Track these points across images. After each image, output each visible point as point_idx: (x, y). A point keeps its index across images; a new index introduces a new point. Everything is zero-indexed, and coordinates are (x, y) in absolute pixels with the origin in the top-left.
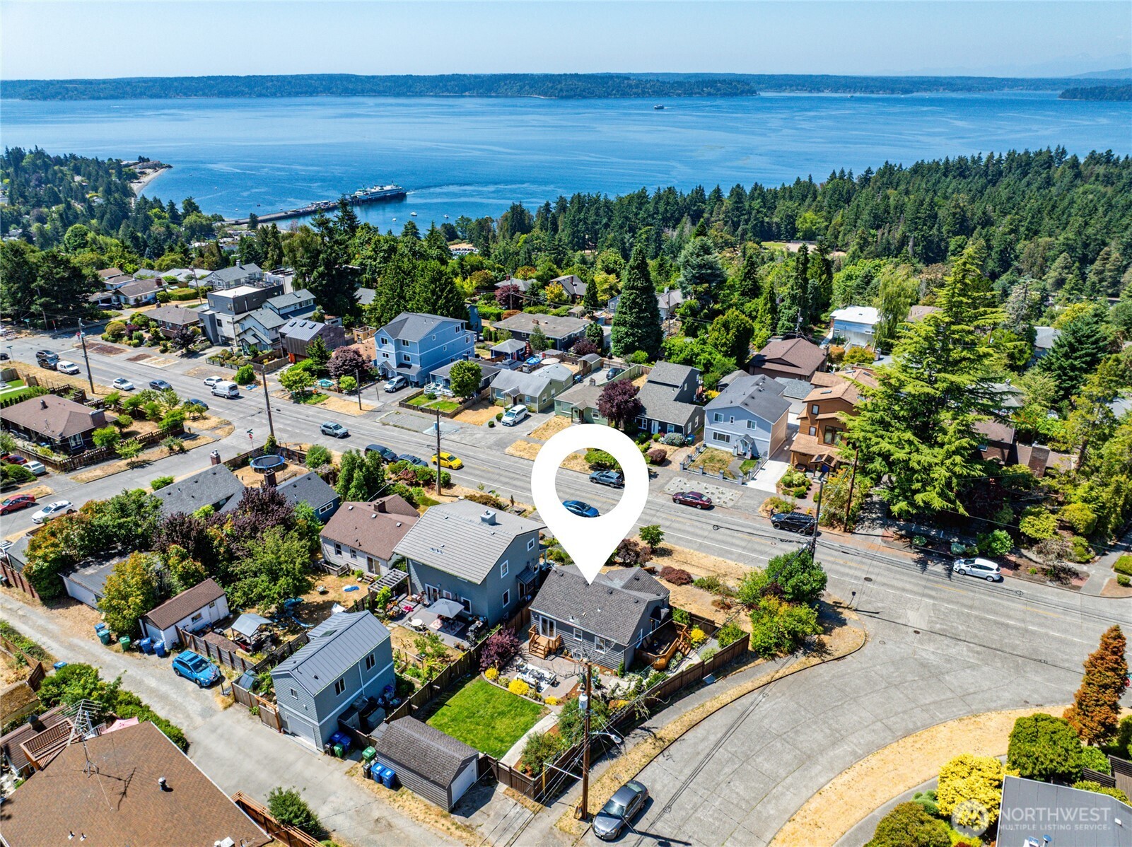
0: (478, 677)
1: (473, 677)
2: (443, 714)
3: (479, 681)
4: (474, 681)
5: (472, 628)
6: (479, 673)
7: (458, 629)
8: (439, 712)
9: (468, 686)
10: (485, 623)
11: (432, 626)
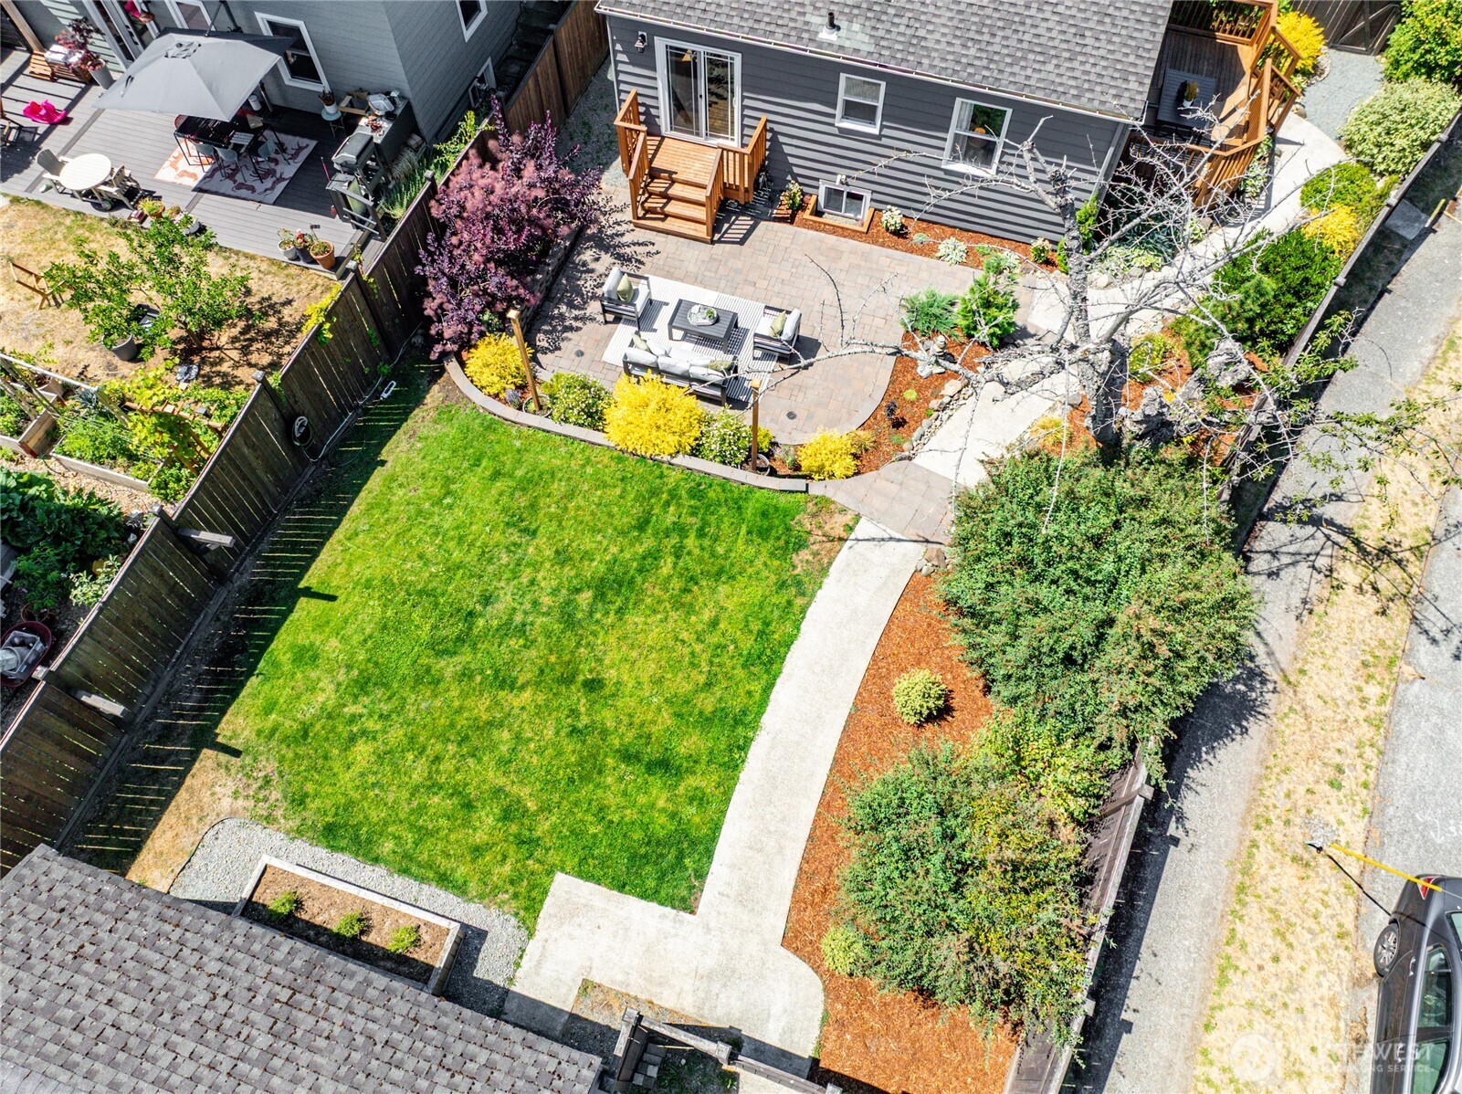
0: (435, 395)
1: (410, 398)
2: (307, 656)
3: (445, 413)
4: (422, 420)
5: (347, 153)
6: (437, 373)
7: (289, 170)
8: (281, 646)
9: (397, 451)
10: (404, 122)
11: (166, 174)
